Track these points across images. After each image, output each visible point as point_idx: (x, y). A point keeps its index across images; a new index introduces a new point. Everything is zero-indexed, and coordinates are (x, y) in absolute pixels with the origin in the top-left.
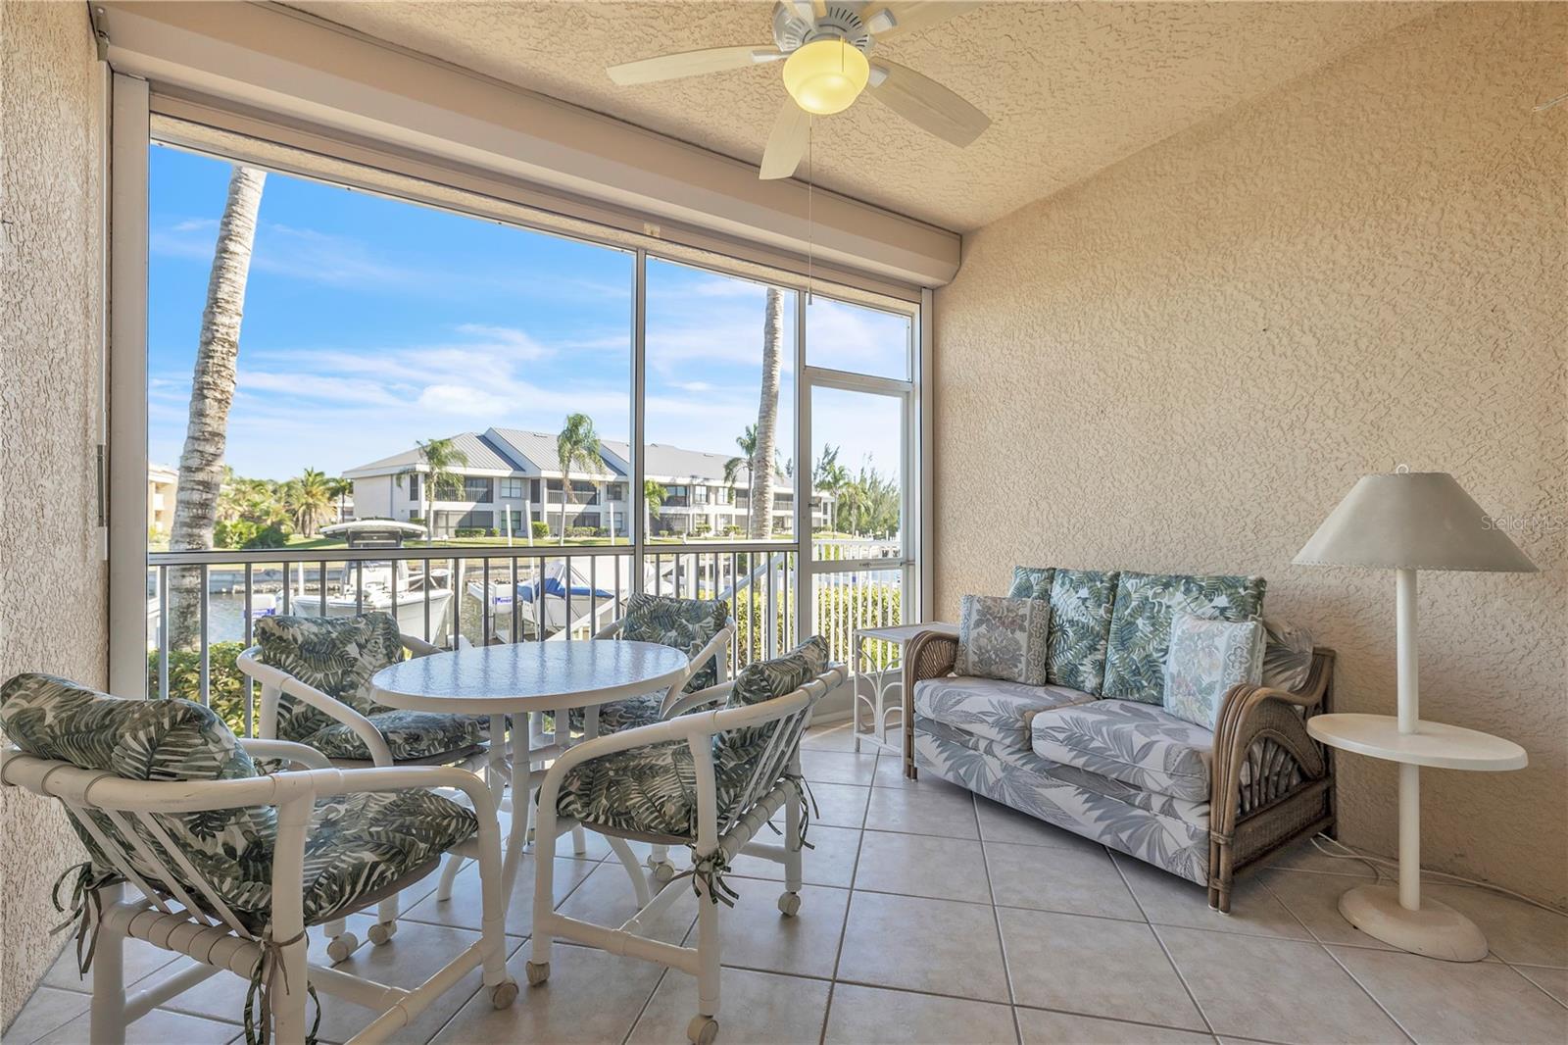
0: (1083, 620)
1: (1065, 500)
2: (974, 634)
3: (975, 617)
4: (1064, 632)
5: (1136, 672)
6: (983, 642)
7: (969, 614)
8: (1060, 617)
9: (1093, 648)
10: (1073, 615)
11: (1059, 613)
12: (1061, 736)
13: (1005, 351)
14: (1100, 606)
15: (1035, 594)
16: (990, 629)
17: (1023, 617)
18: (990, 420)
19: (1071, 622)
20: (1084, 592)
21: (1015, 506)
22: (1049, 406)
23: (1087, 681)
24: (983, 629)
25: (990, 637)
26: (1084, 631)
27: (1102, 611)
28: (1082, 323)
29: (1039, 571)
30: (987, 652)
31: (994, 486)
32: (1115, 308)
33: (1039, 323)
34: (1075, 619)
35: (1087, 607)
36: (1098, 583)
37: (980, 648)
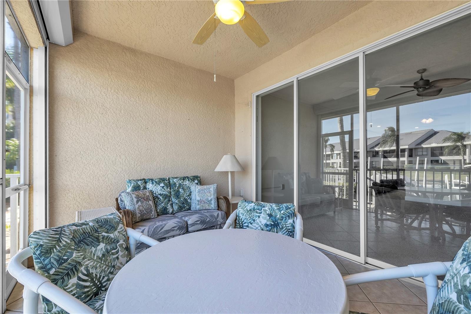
0: (164, 193)
1: (133, 155)
2: (137, 206)
3: (135, 200)
4: (159, 198)
5: (183, 203)
6: (141, 208)
7: (132, 199)
8: (155, 194)
9: (169, 201)
10: (160, 192)
11: (154, 192)
12: (198, 222)
13: (102, 93)
14: (168, 188)
15: (142, 188)
16: (142, 203)
17: (148, 196)
18: (93, 120)
19: (160, 195)
20: (162, 185)
21: (109, 157)
22: (126, 121)
23: (170, 210)
24: (140, 203)
25: (143, 206)
26: (166, 197)
27: (169, 189)
28: (140, 97)
29: (141, 180)
30: (143, 211)
31: (96, 148)
32: (151, 98)
33: (121, 89)
34: (161, 193)
35: (164, 189)
36: (166, 181)
37: (140, 211)
